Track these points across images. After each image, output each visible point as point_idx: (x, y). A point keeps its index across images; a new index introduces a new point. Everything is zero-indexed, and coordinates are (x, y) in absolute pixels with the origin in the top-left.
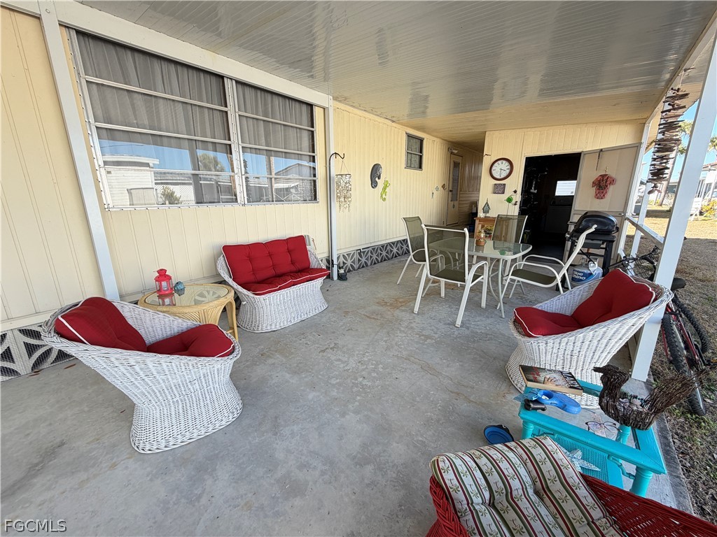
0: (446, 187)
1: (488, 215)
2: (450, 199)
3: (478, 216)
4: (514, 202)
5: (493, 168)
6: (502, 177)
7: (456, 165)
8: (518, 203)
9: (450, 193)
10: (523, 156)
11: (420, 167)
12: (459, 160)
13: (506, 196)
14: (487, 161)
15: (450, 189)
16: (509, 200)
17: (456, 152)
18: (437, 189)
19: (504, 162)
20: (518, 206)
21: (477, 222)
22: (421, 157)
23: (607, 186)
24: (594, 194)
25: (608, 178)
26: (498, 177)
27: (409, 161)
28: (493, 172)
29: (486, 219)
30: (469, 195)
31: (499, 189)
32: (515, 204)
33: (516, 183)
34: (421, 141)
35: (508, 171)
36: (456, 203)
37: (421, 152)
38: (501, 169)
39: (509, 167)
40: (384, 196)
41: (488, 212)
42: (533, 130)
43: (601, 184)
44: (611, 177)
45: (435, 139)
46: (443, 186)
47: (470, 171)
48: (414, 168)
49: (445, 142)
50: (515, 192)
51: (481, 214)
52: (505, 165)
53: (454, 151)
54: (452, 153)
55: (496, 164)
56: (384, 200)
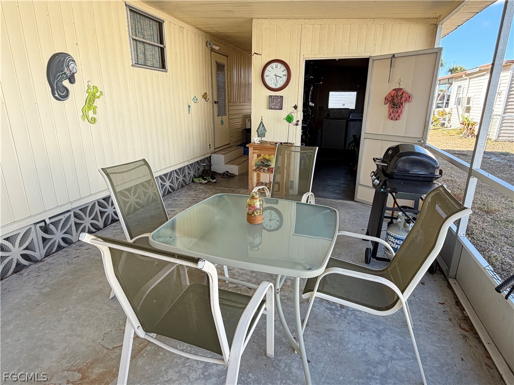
0: (209, 96)
1: (263, 139)
2: (216, 114)
3: (252, 141)
4: (294, 122)
5: (266, 73)
6: (278, 86)
7: (220, 67)
8: (300, 123)
9: (216, 106)
10: (302, 58)
11: (163, 66)
12: (223, 60)
13: (284, 113)
14: (257, 63)
15: (215, 99)
16: (289, 119)
17: (217, 48)
18: (195, 100)
19: (279, 65)
20: (299, 128)
21: (251, 150)
22: (162, 50)
23: (402, 104)
24: (387, 114)
25: (402, 94)
26: (273, 86)
27: (141, 56)
28: (267, 80)
29: (263, 146)
30: (241, 107)
31: (276, 103)
32: (297, 125)
33: (295, 95)
34: (160, 24)
35: (285, 78)
36: (225, 118)
37: (162, 42)
38: (275, 75)
39: (285, 73)
40: (91, 114)
41: (264, 135)
42: (313, 21)
43: (395, 101)
44: (406, 93)
45: (184, 25)
46: (205, 96)
47: (239, 77)
48: (153, 67)
49: (201, 32)
50: (296, 107)
51: (255, 139)
52: (280, 70)
53: (214, 47)
54: (212, 50)
55: (269, 68)
56: (93, 121)
